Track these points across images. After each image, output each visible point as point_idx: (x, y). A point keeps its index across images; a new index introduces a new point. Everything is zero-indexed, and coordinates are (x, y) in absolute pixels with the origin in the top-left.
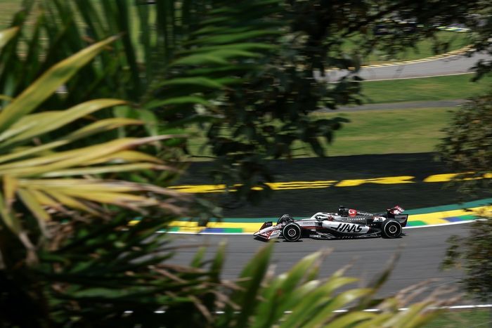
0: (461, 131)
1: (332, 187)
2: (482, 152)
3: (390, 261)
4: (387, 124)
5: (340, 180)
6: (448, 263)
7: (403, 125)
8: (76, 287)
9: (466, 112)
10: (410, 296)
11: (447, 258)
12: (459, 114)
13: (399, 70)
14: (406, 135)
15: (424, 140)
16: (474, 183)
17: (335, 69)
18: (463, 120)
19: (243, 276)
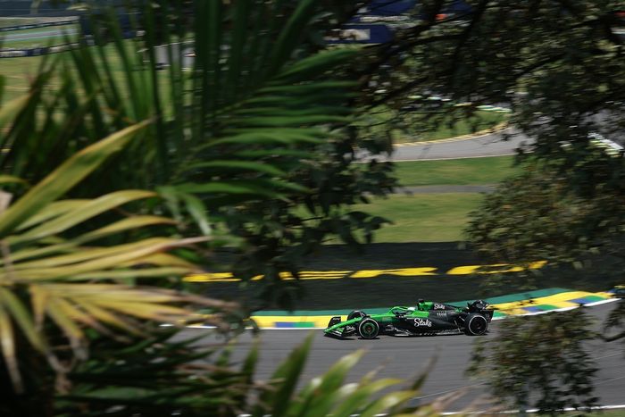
0: (490, 216)
1: (346, 278)
2: (513, 241)
3: (426, 364)
4: (408, 210)
5: (356, 271)
6: (473, 370)
7: (425, 211)
8: (89, 386)
9: (497, 195)
10: (447, 403)
11: (472, 364)
12: (490, 198)
13: (426, 148)
14: (427, 223)
15: (449, 228)
16: (500, 277)
17: (365, 152)
18: (494, 204)
19: (275, 376)
